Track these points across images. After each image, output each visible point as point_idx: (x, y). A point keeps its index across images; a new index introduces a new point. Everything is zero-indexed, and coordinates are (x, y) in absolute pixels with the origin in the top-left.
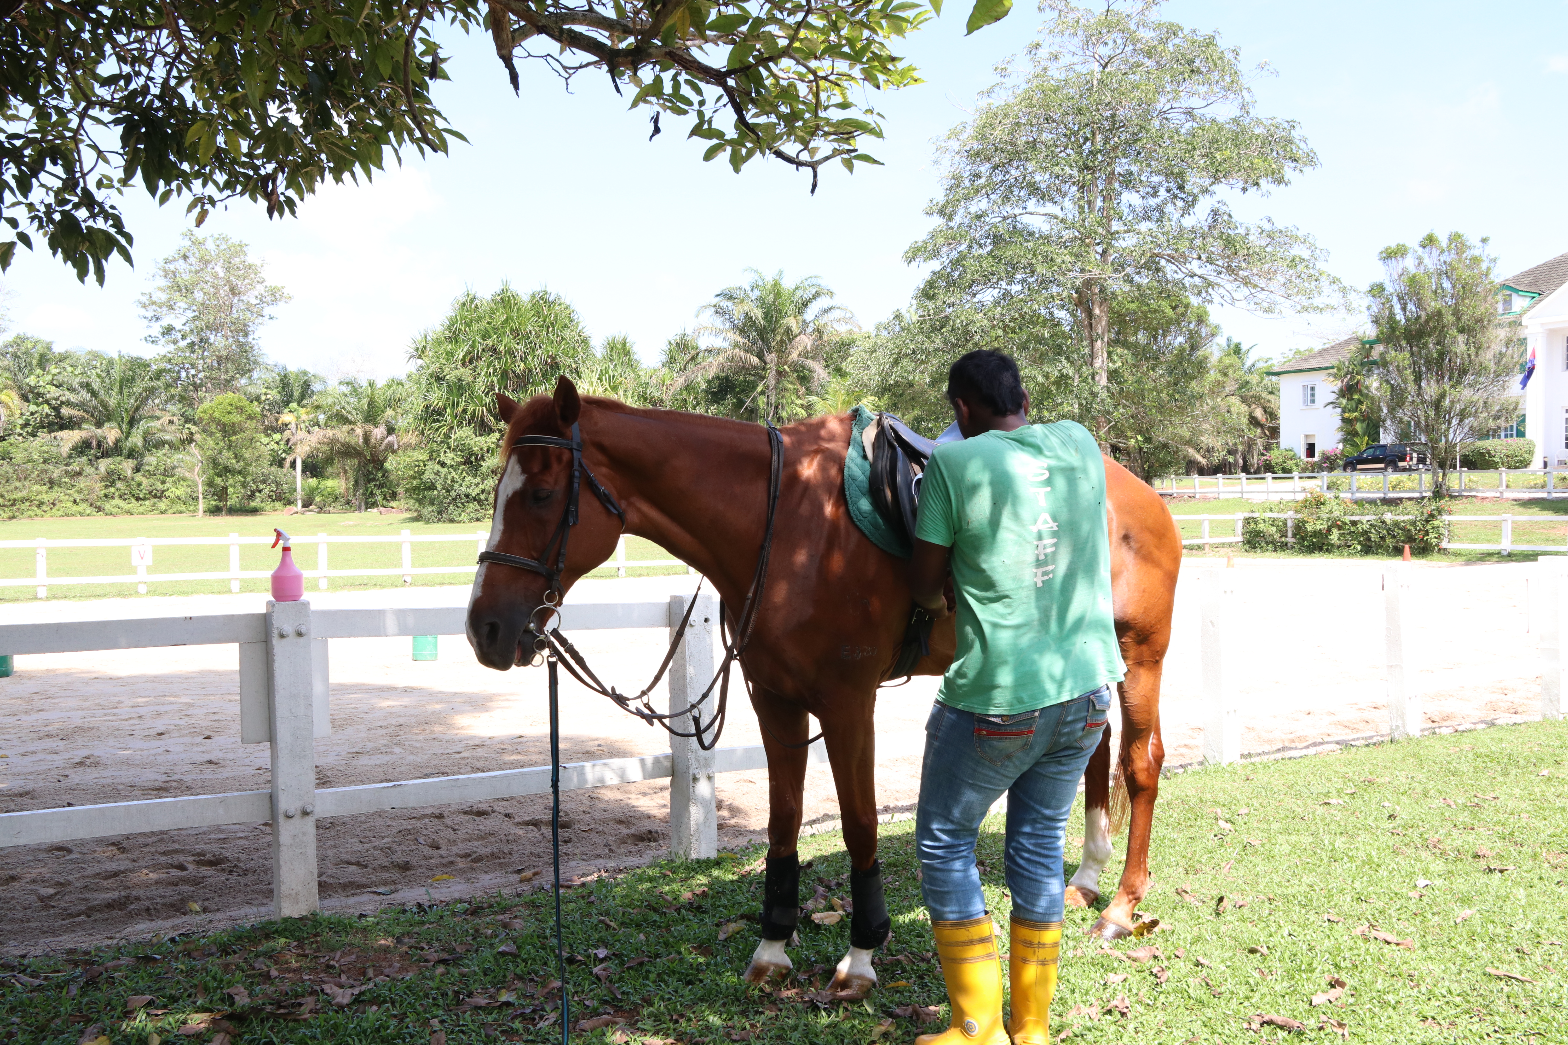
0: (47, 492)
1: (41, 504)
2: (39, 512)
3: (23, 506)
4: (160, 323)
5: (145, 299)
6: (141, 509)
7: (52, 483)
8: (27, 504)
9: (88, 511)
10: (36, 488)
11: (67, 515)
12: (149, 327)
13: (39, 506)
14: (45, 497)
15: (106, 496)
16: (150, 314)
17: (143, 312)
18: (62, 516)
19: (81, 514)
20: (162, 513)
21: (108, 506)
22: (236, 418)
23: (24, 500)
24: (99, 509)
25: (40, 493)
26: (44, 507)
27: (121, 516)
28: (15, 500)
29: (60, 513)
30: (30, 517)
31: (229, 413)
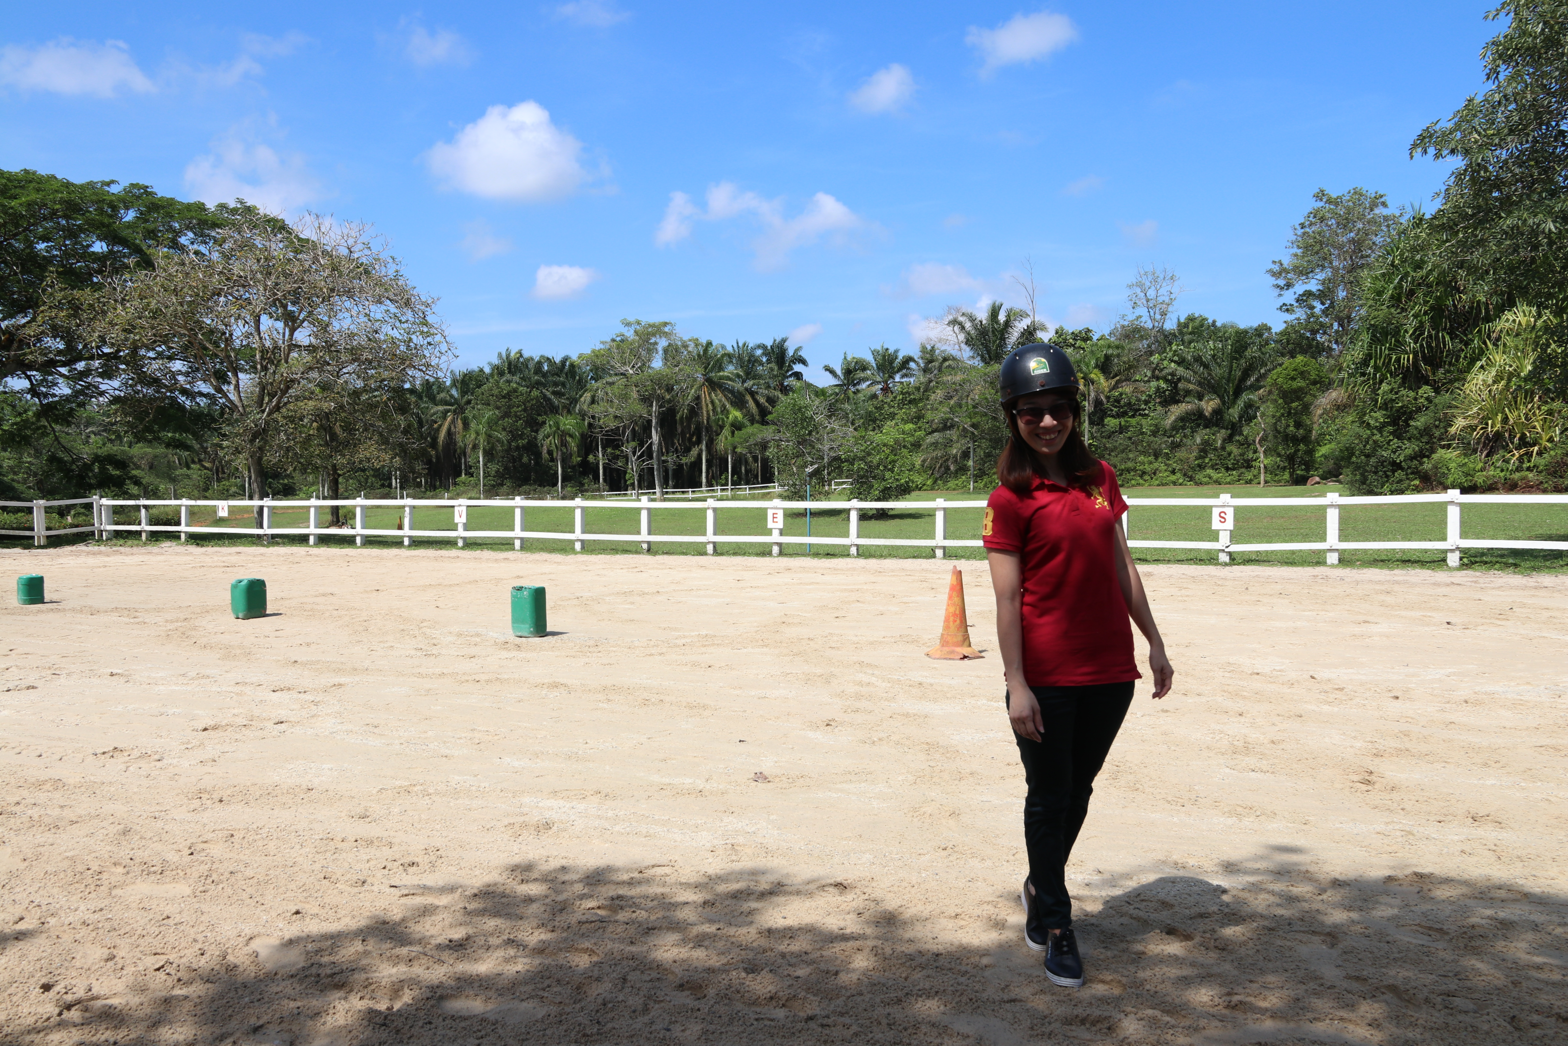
0: (1151, 463)
1: (1144, 473)
2: (1141, 481)
3: (1129, 476)
4: (1291, 291)
5: (1276, 268)
6: (1228, 479)
7: (1156, 455)
8: (1132, 473)
9: (1181, 481)
10: (1141, 458)
11: (1163, 485)
12: (1280, 295)
13: (1141, 476)
14: (1147, 468)
15: (1199, 466)
16: (1282, 282)
17: (1273, 281)
18: (1158, 485)
19: (1174, 483)
20: (1247, 483)
21: (1199, 476)
22: (1300, 383)
23: (1128, 470)
24: (1191, 479)
25: (1143, 463)
26: (1147, 477)
27: (1210, 486)
28: (1122, 470)
29: (1157, 482)
30: (1133, 486)
31: (1293, 379)
